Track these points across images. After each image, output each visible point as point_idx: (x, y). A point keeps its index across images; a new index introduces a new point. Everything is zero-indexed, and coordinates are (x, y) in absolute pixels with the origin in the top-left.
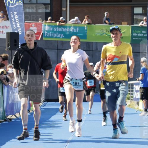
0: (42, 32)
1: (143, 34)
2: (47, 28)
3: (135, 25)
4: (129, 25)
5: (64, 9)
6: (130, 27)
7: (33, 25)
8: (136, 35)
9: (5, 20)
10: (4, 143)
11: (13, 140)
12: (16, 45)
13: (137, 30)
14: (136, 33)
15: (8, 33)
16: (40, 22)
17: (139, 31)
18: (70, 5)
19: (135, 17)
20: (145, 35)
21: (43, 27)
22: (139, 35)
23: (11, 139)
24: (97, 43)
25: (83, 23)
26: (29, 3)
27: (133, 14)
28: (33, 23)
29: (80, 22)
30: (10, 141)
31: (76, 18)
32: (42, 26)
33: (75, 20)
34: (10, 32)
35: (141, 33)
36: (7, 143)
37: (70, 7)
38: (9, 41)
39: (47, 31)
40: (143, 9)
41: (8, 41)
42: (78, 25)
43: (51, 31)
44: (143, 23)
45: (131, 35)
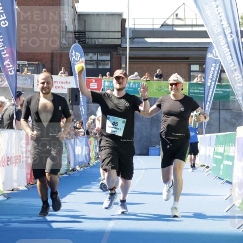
0: (102, 87)
1: (200, 90)
2: (107, 84)
3: (192, 82)
4: (186, 82)
5: (123, 66)
6: (187, 83)
7: (94, 81)
8: (192, 91)
9: (67, 76)
10: (65, 196)
11: (73, 193)
12: (76, 100)
13: (194, 87)
14: (193, 89)
15: (69, 89)
16: (100, 77)
17: (195, 88)
18: (129, 61)
19: (192, 74)
20: (201, 92)
21: (103, 83)
22: (196, 91)
23: (72, 192)
24: (155, 98)
25: (142, 79)
26: (90, 59)
27: (190, 71)
28: (94, 79)
29: (139, 78)
30: (72, 193)
31: (136, 73)
32: (102, 81)
33: (134, 75)
34: (71, 87)
35: (198, 89)
36: (68, 196)
37: (129, 64)
38: (71, 96)
39: (107, 87)
40: (199, 66)
41: (69, 97)
42: (136, 81)
43: (111, 87)
44: (197, 79)
45: (188, 91)
